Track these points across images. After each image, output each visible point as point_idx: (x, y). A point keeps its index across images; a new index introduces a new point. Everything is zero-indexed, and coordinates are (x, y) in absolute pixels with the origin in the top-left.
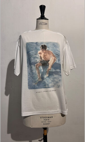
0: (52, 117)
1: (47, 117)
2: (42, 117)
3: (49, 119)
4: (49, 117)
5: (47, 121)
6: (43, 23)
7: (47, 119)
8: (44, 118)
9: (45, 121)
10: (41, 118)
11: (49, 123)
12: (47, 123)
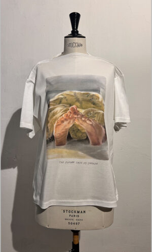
0: (84, 212)
1: (75, 212)
2: (66, 211)
3: (78, 216)
4: (78, 212)
5: (76, 218)
6: (74, 44)
7: (75, 214)
8: (69, 212)
9: (71, 218)
10: (64, 212)
11: (79, 221)
12: (75, 222)
